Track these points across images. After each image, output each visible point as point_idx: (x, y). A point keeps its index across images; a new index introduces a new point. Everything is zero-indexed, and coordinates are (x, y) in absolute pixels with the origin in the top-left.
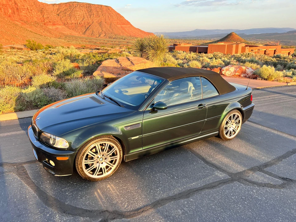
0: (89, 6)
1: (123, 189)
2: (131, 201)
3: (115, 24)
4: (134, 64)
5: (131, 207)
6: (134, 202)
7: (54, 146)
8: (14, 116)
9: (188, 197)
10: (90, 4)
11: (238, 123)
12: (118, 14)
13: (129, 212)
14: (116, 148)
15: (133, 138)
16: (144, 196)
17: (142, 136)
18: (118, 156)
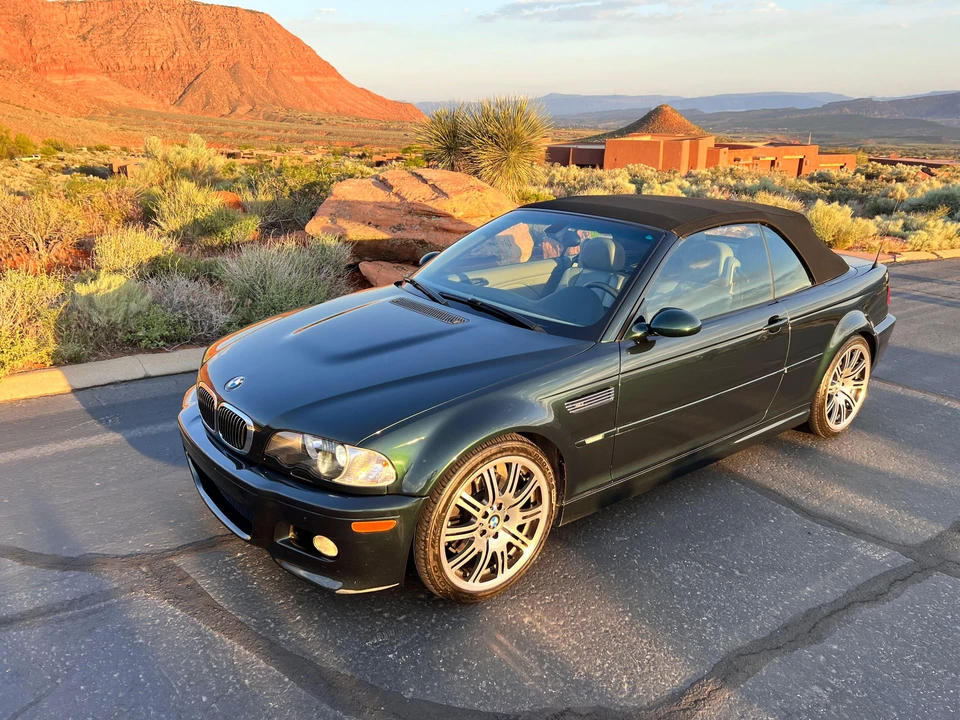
1: (583, 624)
2: (635, 667)
3: (285, 71)
4: (446, 195)
5: (647, 690)
6: (646, 670)
7: (336, 480)
8: (55, 382)
9: (819, 639)
11: (859, 380)
13: (650, 709)
14: (540, 480)
15: (589, 441)
16: (669, 644)
17: (615, 432)
18: (544, 508)
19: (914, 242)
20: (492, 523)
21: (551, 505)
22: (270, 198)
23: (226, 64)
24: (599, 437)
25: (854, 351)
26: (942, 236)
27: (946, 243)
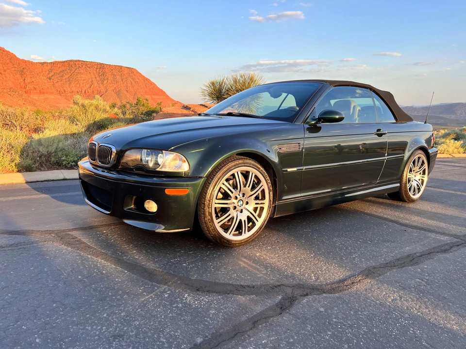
0: (101, 66)
1: (288, 257)
2: (318, 271)
3: (142, 93)
5: (325, 279)
6: (324, 272)
7: (158, 169)
8: (19, 179)
9: (417, 264)
10: (102, 64)
11: (423, 175)
12: (147, 80)
13: (328, 285)
14: (265, 185)
15: (289, 170)
16: (335, 264)
17: (302, 169)
18: (267, 201)
19: (440, 149)
20: (239, 204)
21: (270, 201)
22: (132, 117)
23: (115, 90)
24: (295, 169)
25: (419, 158)
26: (454, 147)
27: (456, 150)
